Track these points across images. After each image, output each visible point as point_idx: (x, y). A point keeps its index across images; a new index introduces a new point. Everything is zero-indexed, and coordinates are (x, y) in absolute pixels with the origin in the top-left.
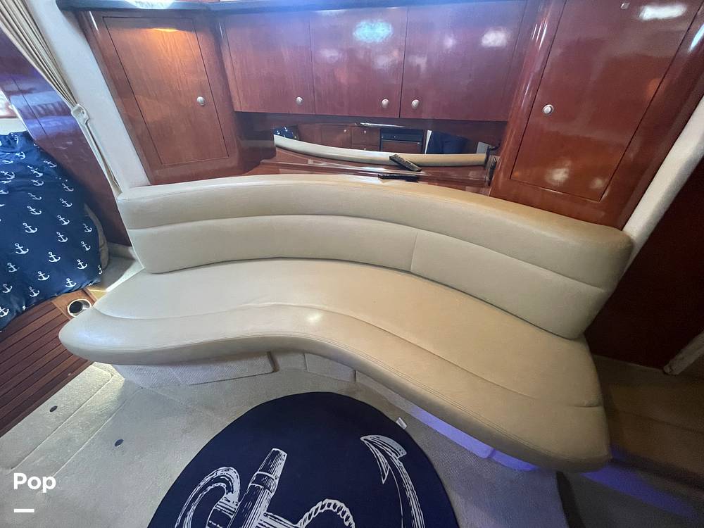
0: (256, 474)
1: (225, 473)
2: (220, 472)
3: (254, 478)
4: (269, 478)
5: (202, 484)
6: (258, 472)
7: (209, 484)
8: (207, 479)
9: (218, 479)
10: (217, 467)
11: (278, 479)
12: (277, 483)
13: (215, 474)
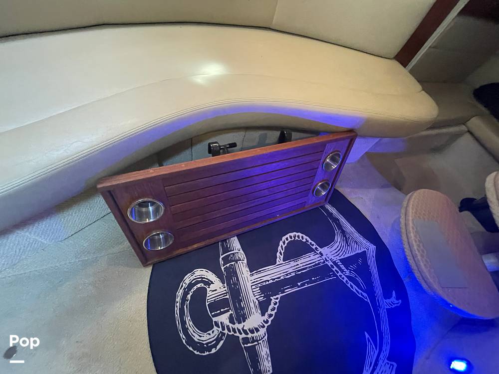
0: (221, 259)
1: (192, 278)
2: (188, 279)
3: (222, 262)
4: (233, 254)
5: (178, 299)
6: (221, 257)
7: (185, 294)
8: (180, 293)
9: (191, 286)
10: (181, 279)
11: (241, 250)
12: (243, 252)
13: (184, 285)
